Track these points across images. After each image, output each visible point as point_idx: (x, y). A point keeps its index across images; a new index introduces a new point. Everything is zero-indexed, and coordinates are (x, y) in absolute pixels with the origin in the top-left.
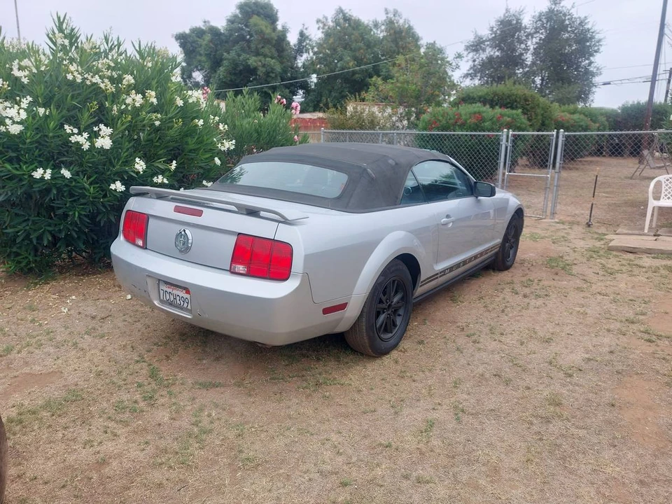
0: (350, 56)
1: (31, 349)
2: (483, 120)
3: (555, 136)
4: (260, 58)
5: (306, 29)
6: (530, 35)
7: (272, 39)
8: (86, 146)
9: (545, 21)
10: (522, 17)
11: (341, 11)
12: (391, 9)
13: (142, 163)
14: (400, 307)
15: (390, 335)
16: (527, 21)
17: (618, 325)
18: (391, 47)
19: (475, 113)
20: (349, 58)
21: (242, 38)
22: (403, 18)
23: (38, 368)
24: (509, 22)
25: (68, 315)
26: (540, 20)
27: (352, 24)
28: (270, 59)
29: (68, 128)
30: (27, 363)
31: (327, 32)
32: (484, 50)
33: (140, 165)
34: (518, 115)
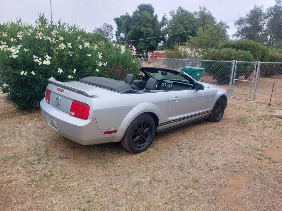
0: (182, 27)
1: (11, 137)
2: (231, 55)
3: (256, 64)
4: (145, 28)
5: (166, 16)
6: (266, 17)
7: (151, 20)
8: (40, 63)
9: (273, 11)
10: (262, 9)
11: (180, 8)
12: (202, 7)
13: (61, 70)
14: (149, 134)
15: (142, 145)
16: (264, 11)
17: (250, 150)
18: (201, 23)
19: (228, 52)
20: (182, 28)
21: (139, 20)
22: (207, 11)
23: (10, 145)
24: (256, 12)
25: (31, 126)
26: (271, 10)
27: (185, 13)
28: (149, 28)
29: (34, 57)
30: (7, 143)
31: (174, 16)
32: (244, 24)
33: (60, 71)
34: (248, 53)
